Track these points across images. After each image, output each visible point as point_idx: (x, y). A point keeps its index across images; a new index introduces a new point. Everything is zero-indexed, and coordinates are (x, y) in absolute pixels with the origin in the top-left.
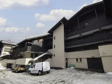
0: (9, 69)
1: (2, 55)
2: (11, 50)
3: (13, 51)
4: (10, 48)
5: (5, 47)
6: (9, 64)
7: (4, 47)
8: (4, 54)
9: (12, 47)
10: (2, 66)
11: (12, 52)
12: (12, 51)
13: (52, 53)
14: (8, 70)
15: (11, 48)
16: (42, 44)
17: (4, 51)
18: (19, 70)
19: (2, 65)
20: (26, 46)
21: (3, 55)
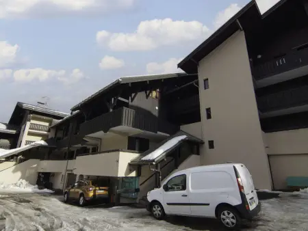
0: (46, 190)
1: (24, 147)
2: (49, 131)
3: (56, 134)
4: (47, 124)
5: (32, 122)
6: (43, 173)
7: (29, 121)
8: (28, 142)
9: (50, 122)
10: (24, 181)
11: (52, 138)
12: (51, 135)
13: (200, 137)
14: (44, 195)
15: (50, 125)
16: (157, 108)
17: (30, 134)
18: (91, 194)
19: (22, 177)
20: (111, 110)
21: (26, 145)
